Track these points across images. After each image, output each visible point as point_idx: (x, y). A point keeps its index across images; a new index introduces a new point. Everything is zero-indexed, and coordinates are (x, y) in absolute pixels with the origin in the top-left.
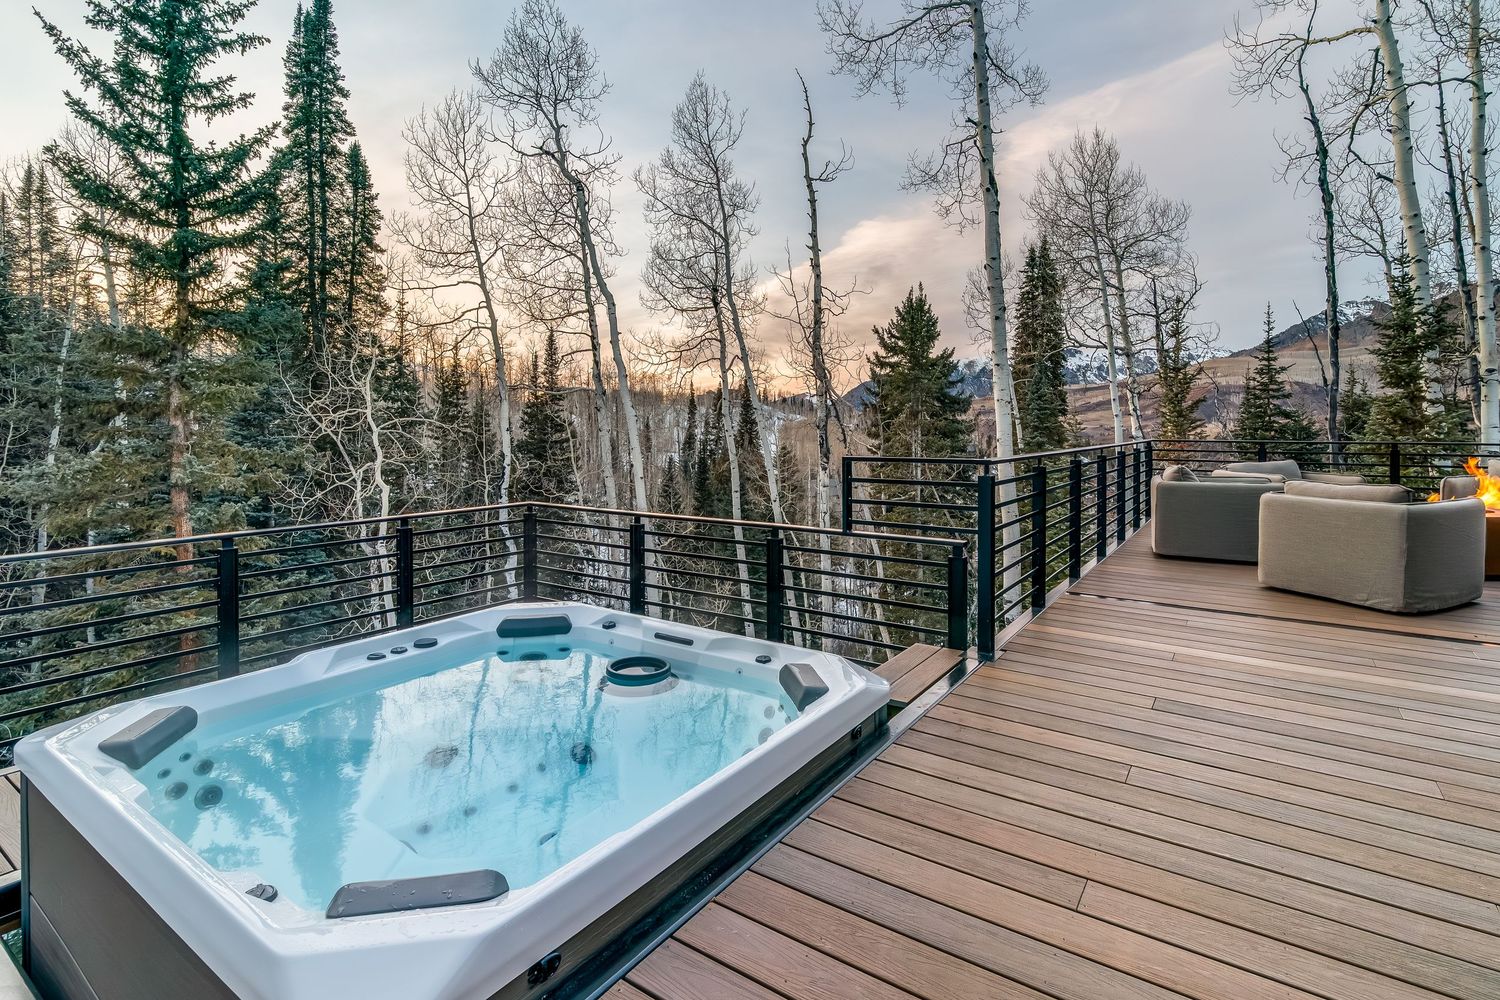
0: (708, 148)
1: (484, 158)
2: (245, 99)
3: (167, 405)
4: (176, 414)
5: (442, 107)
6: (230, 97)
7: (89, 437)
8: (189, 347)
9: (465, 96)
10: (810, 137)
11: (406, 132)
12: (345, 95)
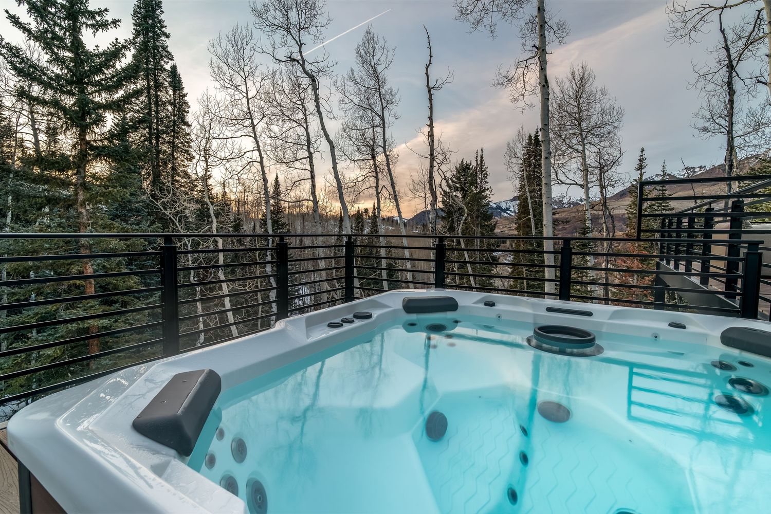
0: (374, 69)
1: (254, 65)
2: (115, 22)
3: (77, 199)
4: (82, 205)
5: (231, 34)
6: (107, 21)
7: (31, 217)
8: (87, 168)
9: (243, 29)
10: (430, 63)
11: (210, 48)
12: (168, 36)
